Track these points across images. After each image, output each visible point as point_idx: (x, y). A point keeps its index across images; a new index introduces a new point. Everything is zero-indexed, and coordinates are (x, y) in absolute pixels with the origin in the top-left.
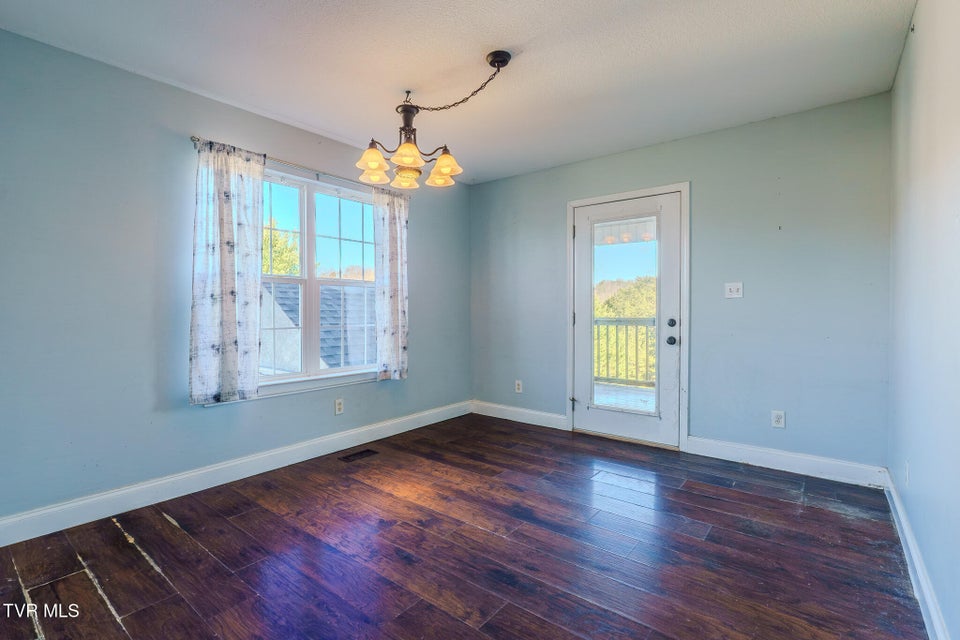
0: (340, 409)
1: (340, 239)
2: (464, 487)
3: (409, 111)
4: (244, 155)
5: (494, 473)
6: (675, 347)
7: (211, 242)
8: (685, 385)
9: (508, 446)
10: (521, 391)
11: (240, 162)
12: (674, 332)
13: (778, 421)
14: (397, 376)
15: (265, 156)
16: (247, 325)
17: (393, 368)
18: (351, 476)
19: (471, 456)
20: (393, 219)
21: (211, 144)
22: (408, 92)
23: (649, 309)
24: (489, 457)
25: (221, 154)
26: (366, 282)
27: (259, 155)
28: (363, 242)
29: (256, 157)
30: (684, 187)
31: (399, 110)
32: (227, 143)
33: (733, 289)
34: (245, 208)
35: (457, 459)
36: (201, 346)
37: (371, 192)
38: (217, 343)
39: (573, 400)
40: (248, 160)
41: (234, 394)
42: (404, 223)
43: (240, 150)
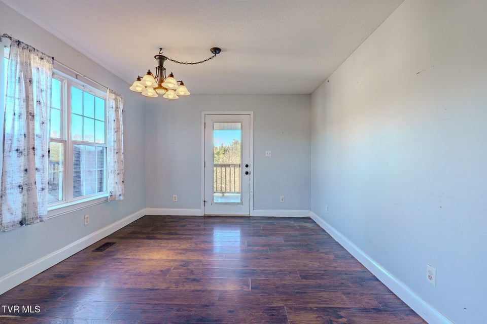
0: (87, 221)
1: (83, 116)
2: (184, 247)
3: (161, 58)
4: (40, 55)
5: (190, 239)
6: (248, 175)
7: (17, 112)
8: (252, 190)
9: (184, 226)
10: (176, 200)
11: (37, 59)
12: (248, 169)
13: (282, 200)
14: (121, 198)
15: (53, 58)
16: (44, 171)
17: (118, 193)
18: (114, 257)
19: (171, 234)
20: (117, 108)
21: (19, 43)
22: (161, 49)
23: (237, 161)
24: (180, 232)
25: (25, 50)
26: (96, 143)
27: (49, 57)
28: (95, 119)
29: (47, 58)
30: (252, 113)
31: (157, 57)
32: (29, 45)
33: (268, 153)
34: (42, 91)
35: (166, 237)
36: (8, 186)
37: (106, 92)
38: (22, 184)
39: (205, 201)
40: (42, 59)
41: (36, 218)
42: (121, 111)
43: (38, 51)
